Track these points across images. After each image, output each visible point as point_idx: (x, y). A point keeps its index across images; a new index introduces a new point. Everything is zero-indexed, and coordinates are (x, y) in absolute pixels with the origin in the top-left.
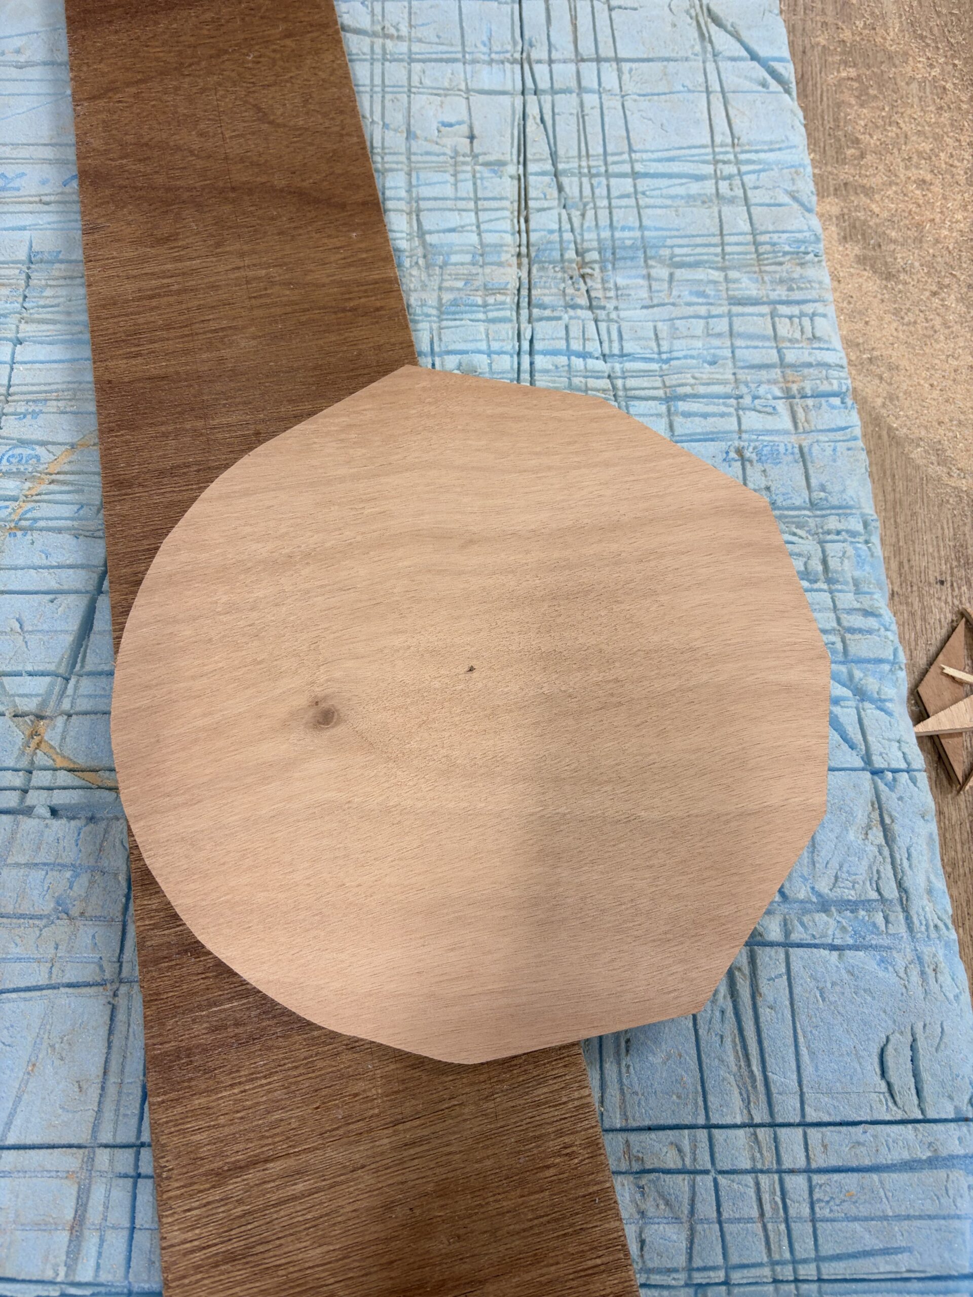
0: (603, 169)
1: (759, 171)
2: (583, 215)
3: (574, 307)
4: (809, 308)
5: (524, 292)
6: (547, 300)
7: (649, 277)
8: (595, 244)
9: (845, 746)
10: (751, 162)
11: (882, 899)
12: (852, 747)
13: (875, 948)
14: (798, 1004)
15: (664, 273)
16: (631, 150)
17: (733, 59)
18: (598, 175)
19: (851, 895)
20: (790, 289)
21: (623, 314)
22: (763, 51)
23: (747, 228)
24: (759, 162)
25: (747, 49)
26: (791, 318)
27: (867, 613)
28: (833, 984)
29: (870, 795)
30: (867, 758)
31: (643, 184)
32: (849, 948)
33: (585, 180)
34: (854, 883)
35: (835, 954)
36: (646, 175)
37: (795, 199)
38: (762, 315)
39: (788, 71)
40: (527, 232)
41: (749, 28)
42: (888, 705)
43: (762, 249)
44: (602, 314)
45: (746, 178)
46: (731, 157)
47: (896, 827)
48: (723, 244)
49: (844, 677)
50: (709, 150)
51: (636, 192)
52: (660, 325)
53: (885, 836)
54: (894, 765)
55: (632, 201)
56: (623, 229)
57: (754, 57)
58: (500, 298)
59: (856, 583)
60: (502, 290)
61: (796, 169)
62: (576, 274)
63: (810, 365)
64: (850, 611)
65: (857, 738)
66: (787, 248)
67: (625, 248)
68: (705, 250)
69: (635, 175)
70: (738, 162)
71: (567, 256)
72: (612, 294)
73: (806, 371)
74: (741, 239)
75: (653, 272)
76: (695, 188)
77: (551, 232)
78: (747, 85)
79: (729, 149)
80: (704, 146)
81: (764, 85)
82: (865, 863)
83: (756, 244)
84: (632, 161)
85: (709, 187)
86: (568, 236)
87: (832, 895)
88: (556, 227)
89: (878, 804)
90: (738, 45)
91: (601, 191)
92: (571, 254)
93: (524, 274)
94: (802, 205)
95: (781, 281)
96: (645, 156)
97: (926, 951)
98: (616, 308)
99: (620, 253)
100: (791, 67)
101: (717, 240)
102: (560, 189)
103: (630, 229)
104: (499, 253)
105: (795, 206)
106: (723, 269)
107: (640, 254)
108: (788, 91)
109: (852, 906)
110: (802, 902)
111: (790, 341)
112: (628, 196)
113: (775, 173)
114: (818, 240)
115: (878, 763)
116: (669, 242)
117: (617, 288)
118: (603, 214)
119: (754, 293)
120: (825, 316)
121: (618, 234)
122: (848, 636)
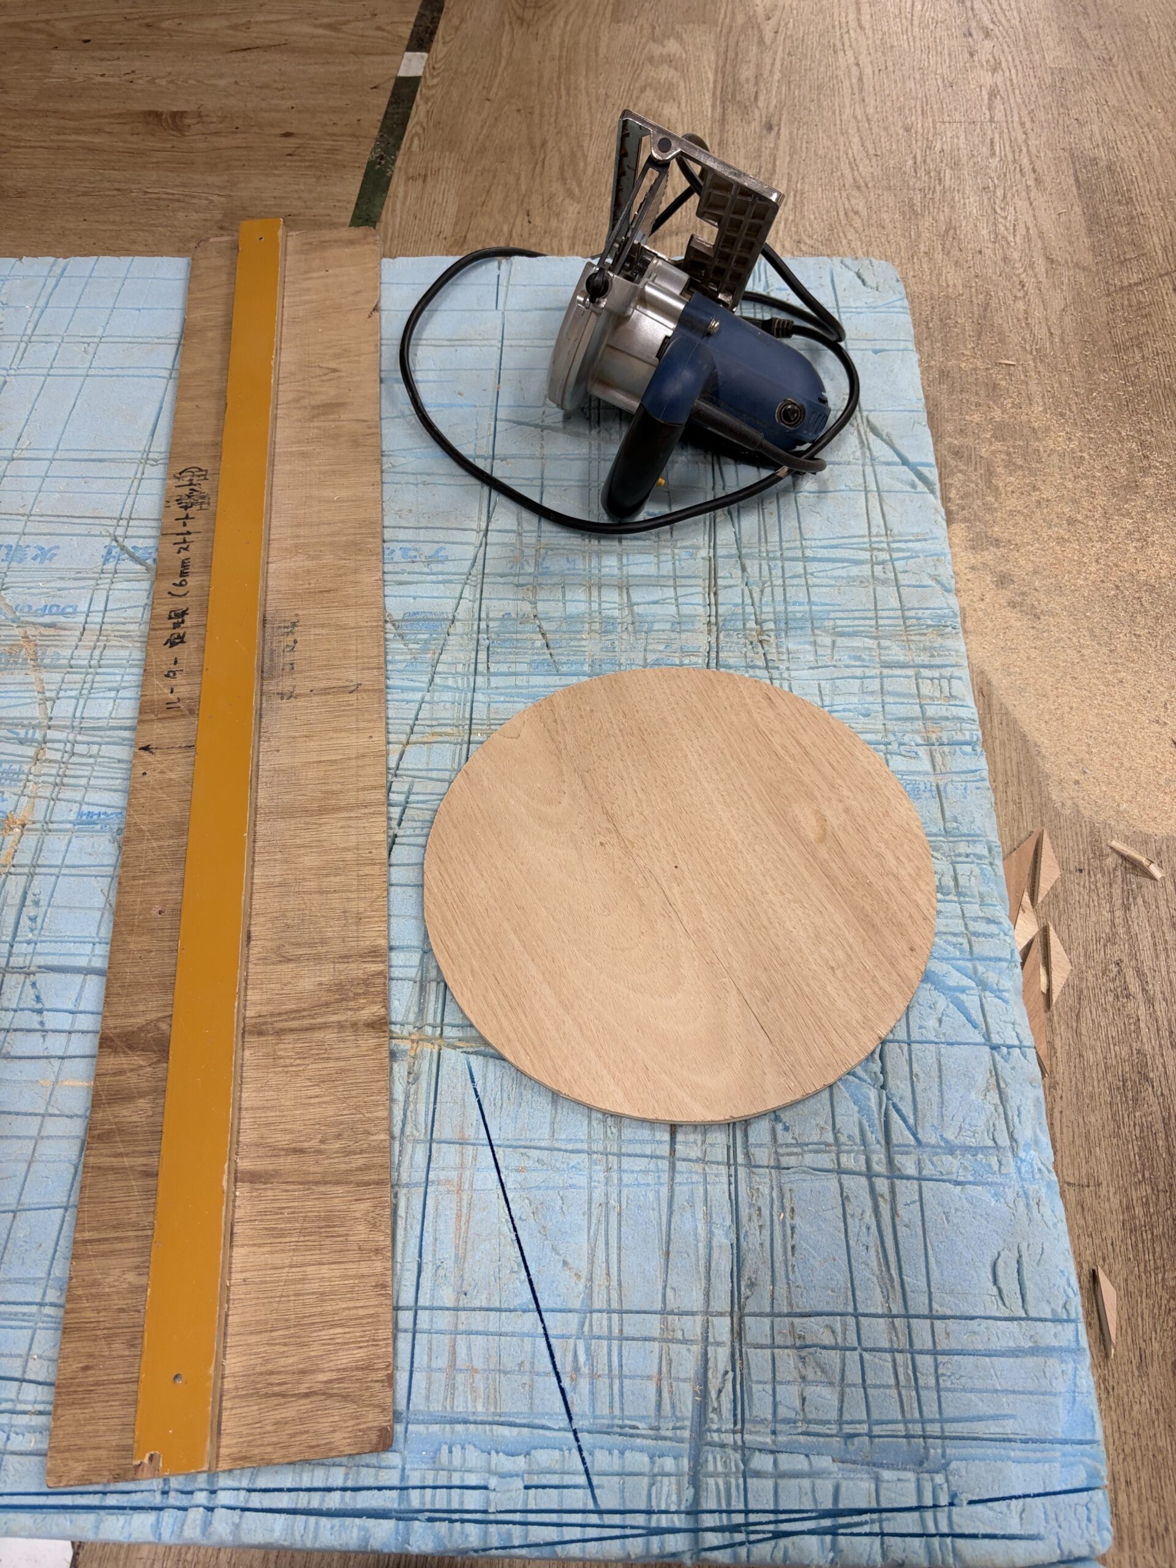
0: (778, 554)
1: (907, 558)
2: (762, 591)
3: (753, 667)
4: (947, 672)
5: (713, 655)
6: (731, 661)
7: (815, 643)
8: (771, 616)
9: (969, 1025)
10: (902, 550)
11: (997, 1147)
12: (975, 1026)
13: (991, 1184)
14: (928, 1225)
15: (827, 640)
16: (802, 538)
17: (888, 464)
18: (774, 559)
19: (972, 1142)
20: (932, 656)
21: (793, 674)
22: (912, 458)
23: (897, 605)
24: (908, 550)
25: (899, 455)
26: (932, 679)
27: (990, 921)
28: (956, 1210)
29: (989, 1064)
30: (987, 1036)
31: (813, 567)
32: (970, 1183)
33: (764, 563)
34: (975, 1132)
35: (959, 1188)
36: (814, 559)
37: (938, 582)
38: (909, 677)
39: (933, 474)
40: (716, 605)
41: (901, 437)
42: (1005, 994)
43: (909, 622)
44: (776, 674)
45: (897, 564)
46: (885, 545)
47: (1009, 1091)
48: (877, 618)
49: (970, 971)
50: (866, 540)
51: (806, 573)
52: (823, 683)
53: (1001, 1098)
54: (1009, 1042)
55: (802, 581)
56: (794, 604)
57: (905, 462)
58: (694, 659)
59: (982, 896)
60: (694, 653)
61: (938, 556)
62: (755, 640)
63: (947, 719)
64: (976, 919)
65: (979, 1019)
66: (930, 622)
67: (795, 620)
68: (862, 622)
69: (805, 559)
70: (890, 550)
71: (748, 626)
72: (785, 657)
73: (943, 723)
74: (892, 614)
75: (819, 640)
76: (854, 571)
77: (736, 605)
78: (899, 486)
79: (884, 539)
80: (863, 536)
81: (914, 486)
82: (983, 1117)
83: (904, 618)
84: (803, 547)
85: (866, 570)
86: (749, 609)
87: (957, 1142)
88: (740, 601)
89: (995, 1072)
90: (892, 452)
91: (777, 572)
92: (751, 624)
93: (713, 640)
94: (943, 585)
95: (925, 649)
96: (813, 543)
97: (1031, 1188)
98: (788, 669)
99: (792, 624)
100: (935, 471)
101: (872, 614)
102: (744, 569)
103: (801, 604)
104: (693, 623)
105: (938, 587)
106: (875, 638)
107: (809, 625)
108: (932, 492)
109: (974, 1151)
110: (933, 1146)
111: (931, 698)
112: (799, 576)
113: (921, 560)
114: (955, 616)
115: (996, 1039)
116: (832, 615)
117: (789, 653)
118: (779, 591)
119: (902, 658)
120: (960, 678)
121: (790, 609)
122: (973, 938)
